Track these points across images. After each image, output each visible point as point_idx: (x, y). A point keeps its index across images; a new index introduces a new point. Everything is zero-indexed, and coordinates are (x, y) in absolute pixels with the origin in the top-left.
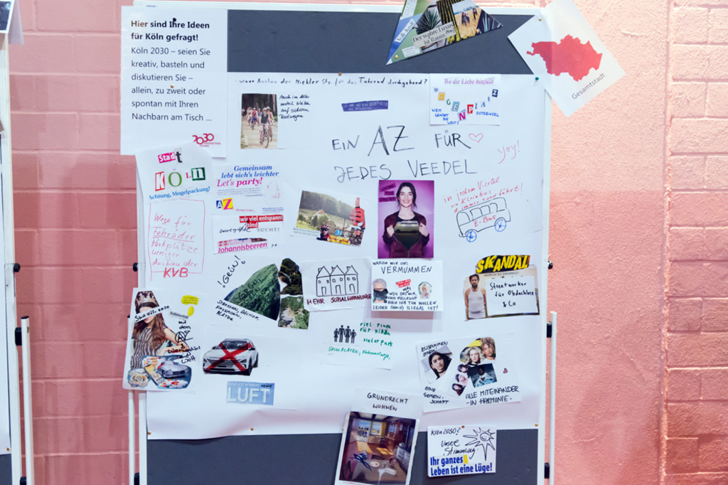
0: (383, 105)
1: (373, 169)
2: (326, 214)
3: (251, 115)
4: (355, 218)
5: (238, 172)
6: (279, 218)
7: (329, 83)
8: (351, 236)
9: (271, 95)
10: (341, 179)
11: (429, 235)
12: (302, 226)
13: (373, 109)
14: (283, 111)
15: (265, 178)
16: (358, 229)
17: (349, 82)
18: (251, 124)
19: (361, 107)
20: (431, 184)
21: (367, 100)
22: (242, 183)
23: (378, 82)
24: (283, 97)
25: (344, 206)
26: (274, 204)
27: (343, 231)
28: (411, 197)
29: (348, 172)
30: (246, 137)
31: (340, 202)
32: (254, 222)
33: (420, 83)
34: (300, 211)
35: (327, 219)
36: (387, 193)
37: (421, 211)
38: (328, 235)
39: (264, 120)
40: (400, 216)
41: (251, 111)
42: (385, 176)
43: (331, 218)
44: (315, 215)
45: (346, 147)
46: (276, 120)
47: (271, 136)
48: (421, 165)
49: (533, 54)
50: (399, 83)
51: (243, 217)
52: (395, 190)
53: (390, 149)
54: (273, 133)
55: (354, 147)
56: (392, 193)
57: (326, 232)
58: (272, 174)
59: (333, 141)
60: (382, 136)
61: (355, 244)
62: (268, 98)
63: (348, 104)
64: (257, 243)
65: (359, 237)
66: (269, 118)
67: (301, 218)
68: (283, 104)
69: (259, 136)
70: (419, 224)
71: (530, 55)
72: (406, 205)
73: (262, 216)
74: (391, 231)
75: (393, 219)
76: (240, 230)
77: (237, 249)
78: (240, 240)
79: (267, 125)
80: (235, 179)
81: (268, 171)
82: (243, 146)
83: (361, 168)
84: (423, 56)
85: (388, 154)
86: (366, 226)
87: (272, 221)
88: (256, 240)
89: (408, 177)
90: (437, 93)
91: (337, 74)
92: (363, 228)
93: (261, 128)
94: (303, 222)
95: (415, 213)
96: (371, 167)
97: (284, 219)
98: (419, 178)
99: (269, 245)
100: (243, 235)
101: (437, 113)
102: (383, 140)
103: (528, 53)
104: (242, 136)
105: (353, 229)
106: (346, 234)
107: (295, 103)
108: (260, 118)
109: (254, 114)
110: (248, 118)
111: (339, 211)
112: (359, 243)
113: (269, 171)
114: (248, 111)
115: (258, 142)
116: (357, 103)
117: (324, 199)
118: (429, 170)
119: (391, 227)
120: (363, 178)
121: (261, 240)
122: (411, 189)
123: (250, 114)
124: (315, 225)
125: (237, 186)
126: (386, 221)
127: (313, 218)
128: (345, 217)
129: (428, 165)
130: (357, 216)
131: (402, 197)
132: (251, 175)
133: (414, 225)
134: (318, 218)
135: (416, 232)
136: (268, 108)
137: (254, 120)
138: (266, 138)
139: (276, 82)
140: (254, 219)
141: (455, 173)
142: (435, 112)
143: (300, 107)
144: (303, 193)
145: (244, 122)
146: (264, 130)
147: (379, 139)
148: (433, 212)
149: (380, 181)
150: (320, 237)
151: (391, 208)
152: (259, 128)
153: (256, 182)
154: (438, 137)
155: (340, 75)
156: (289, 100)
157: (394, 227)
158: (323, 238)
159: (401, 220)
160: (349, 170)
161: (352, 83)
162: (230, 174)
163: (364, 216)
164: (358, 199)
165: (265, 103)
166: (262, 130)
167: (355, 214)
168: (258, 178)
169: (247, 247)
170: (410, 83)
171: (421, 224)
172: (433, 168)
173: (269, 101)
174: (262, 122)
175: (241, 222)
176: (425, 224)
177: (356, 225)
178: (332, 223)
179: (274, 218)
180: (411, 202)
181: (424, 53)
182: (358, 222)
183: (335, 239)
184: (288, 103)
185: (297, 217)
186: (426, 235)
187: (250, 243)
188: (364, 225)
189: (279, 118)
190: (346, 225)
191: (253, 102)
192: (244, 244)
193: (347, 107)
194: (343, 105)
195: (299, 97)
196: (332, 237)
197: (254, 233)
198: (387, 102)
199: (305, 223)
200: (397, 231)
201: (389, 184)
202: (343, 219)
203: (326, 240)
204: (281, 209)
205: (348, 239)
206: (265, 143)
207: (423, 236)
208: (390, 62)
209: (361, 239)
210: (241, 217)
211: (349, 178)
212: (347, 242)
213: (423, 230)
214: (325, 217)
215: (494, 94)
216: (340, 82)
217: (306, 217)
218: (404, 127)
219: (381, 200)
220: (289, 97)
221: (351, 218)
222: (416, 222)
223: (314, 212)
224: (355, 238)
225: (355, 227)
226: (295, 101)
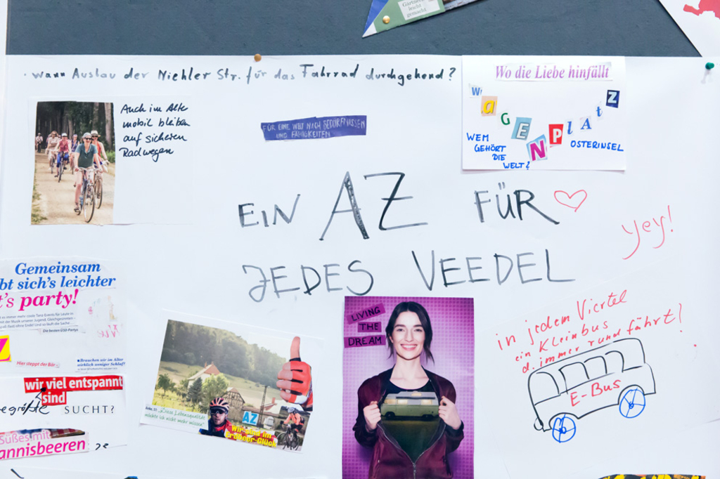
0: (354, 126)
1: (330, 270)
2: (221, 375)
3: (56, 150)
4: (289, 385)
5: (23, 278)
6: (113, 383)
7: (233, 77)
8: (279, 428)
9: (102, 105)
10: (257, 294)
11: (462, 426)
12: (166, 401)
13: (332, 135)
14: (127, 139)
15: (85, 291)
16: (295, 411)
17: (278, 75)
18: (55, 169)
19: (305, 129)
20: (464, 307)
21: (319, 114)
22: (32, 301)
23: (344, 74)
24: (127, 109)
25: (263, 356)
26: (107, 351)
27: (261, 414)
28: (420, 337)
29: (274, 278)
30: (43, 197)
31: (255, 345)
32: (58, 392)
33: (439, 76)
34: (161, 368)
35: (224, 386)
36: (364, 327)
37: (444, 368)
38: (226, 423)
39: (86, 160)
40: (395, 380)
41: (57, 140)
42: (359, 286)
43: (233, 385)
44: (196, 377)
45: (270, 220)
46: (112, 160)
47: (100, 195)
48: (442, 262)
49: (697, 13)
50: (392, 76)
51: (33, 380)
52: (384, 319)
53: (371, 227)
54: (105, 188)
55: (288, 221)
56: (376, 326)
57: (221, 418)
58: (100, 282)
59: (241, 207)
60: (351, 195)
61: (288, 444)
62: (96, 110)
63: (276, 124)
64: (62, 440)
65: (299, 429)
66: (96, 156)
67: (164, 383)
68: (128, 125)
69: (73, 197)
70: (440, 399)
71: (691, 14)
72: (409, 355)
73: (75, 379)
74: (373, 415)
75: (377, 388)
76: (25, 409)
77: (16, 453)
78: (24, 432)
79: (91, 172)
80: (16, 294)
81: (92, 274)
82: (36, 218)
83: (303, 268)
84: (446, 15)
85: (365, 235)
86: (315, 404)
87: (98, 388)
88: (60, 433)
89: (415, 290)
90: (478, 99)
91: (252, 57)
92: (307, 408)
93: (77, 177)
94: (169, 393)
95: (429, 374)
96: (326, 266)
97: (126, 385)
98: (440, 291)
99: (91, 445)
100: (32, 420)
101: (480, 144)
102: (354, 205)
103: (688, 9)
104: (35, 197)
105: (284, 409)
106: (267, 421)
107: (155, 122)
108: (75, 156)
109: (64, 148)
110: (50, 156)
111: (252, 367)
112: (298, 442)
113: (94, 275)
114: (50, 140)
115: (70, 209)
116: (295, 122)
117: (219, 341)
118: (462, 275)
119: (374, 405)
120: (308, 291)
121: (73, 433)
122: (421, 318)
123: (53, 146)
124: (195, 401)
125: (22, 309)
126: (361, 391)
127: (191, 384)
128: (267, 383)
129: (460, 263)
130: (293, 380)
131: (399, 336)
132: (53, 284)
133: (428, 402)
134: (204, 383)
135: (431, 418)
136: (95, 132)
137: (63, 159)
138: (88, 200)
139: (112, 77)
140: (58, 385)
141: (523, 282)
142: (474, 142)
143: (167, 130)
144: (170, 325)
145: (40, 165)
146: (85, 182)
147: (345, 203)
148: (472, 371)
149: (347, 298)
150: (206, 428)
151: (372, 361)
152: (73, 177)
153: (63, 300)
154: (482, 197)
155: (257, 59)
156: (143, 117)
157: (379, 406)
158: (215, 430)
159: (396, 390)
160: (277, 273)
161: (286, 77)
162: (7, 281)
163: (309, 379)
164: (297, 339)
165: (87, 121)
166: (80, 181)
167: (290, 375)
168: (69, 291)
169: (41, 450)
170: (417, 76)
171: (445, 400)
172: (470, 269)
173: (96, 118)
174: (80, 165)
175: (27, 391)
176: (452, 397)
177: (292, 401)
178: (236, 396)
179: (103, 383)
180: (420, 348)
181: (448, 11)
182: (295, 393)
183: (244, 434)
184: (140, 123)
185: (155, 381)
186: (456, 425)
187: (47, 440)
188: (310, 400)
189: (118, 154)
190: (268, 401)
191: (61, 120)
192: (34, 443)
193: (272, 131)
194: (264, 126)
195: (164, 107)
196: (234, 428)
197: (56, 417)
198: (364, 118)
199: (174, 395)
200: (389, 416)
201: (367, 306)
202: (262, 387)
203: (221, 434)
204: (119, 362)
205: (272, 433)
206: (86, 212)
207: (449, 428)
208: (372, 30)
209: (303, 433)
210: (27, 380)
211: (277, 292)
212: (270, 440)
213: (449, 414)
214: (220, 381)
215: (611, 100)
216: (257, 76)
217: (176, 380)
218: (403, 175)
219: (351, 342)
220: (141, 110)
221: (280, 383)
222: (433, 394)
223: (195, 368)
224: (289, 431)
225: (290, 406)
226: (156, 118)
